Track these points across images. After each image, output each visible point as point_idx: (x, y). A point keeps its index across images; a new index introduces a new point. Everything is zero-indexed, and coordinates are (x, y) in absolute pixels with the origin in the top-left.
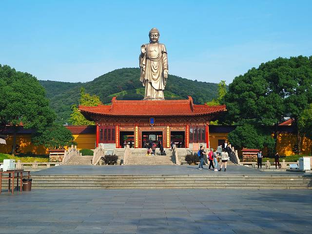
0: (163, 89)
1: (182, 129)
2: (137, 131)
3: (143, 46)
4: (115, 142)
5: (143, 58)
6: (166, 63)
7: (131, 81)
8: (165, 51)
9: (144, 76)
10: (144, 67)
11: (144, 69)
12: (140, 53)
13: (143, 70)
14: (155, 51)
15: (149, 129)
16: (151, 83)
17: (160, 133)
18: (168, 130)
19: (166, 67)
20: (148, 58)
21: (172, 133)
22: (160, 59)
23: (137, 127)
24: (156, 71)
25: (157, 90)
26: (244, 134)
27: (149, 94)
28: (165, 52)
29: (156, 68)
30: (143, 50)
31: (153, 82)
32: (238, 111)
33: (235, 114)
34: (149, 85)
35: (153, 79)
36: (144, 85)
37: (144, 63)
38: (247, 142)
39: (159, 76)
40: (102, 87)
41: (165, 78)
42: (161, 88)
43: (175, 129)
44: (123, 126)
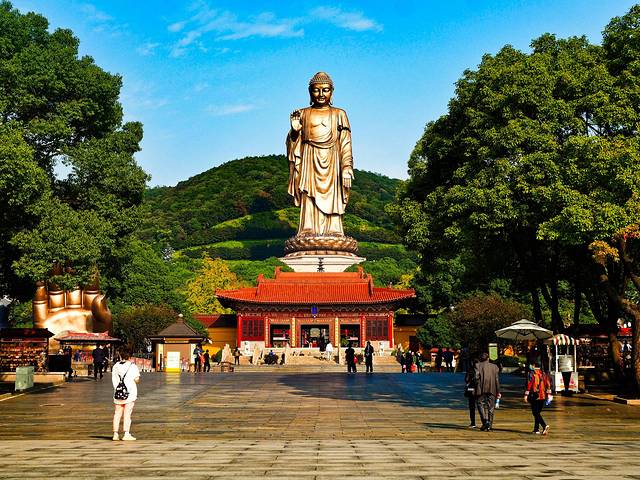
0: (342, 212)
1: (357, 322)
2: (294, 323)
3: (296, 114)
4: (263, 339)
5: (294, 141)
6: (348, 154)
7: (267, 190)
8: (345, 125)
9: (297, 183)
10: (298, 161)
11: (298, 168)
12: (288, 130)
13: (295, 169)
14: (322, 125)
15: (310, 322)
16: (313, 200)
17: (327, 327)
18: (336, 323)
19: (347, 163)
20: (308, 142)
21: (343, 327)
22: (335, 143)
23: (294, 319)
24: (325, 171)
25: (328, 216)
26: (436, 329)
27: (308, 224)
28: (346, 129)
29: (324, 165)
30: (296, 125)
31: (318, 196)
32: (430, 298)
33: (426, 302)
34: (309, 204)
35: (319, 190)
36: (297, 204)
37: (297, 152)
38: (440, 340)
39: (331, 183)
40: (198, 206)
41: (346, 188)
42: (335, 211)
43: (346, 322)
44: (275, 318)
